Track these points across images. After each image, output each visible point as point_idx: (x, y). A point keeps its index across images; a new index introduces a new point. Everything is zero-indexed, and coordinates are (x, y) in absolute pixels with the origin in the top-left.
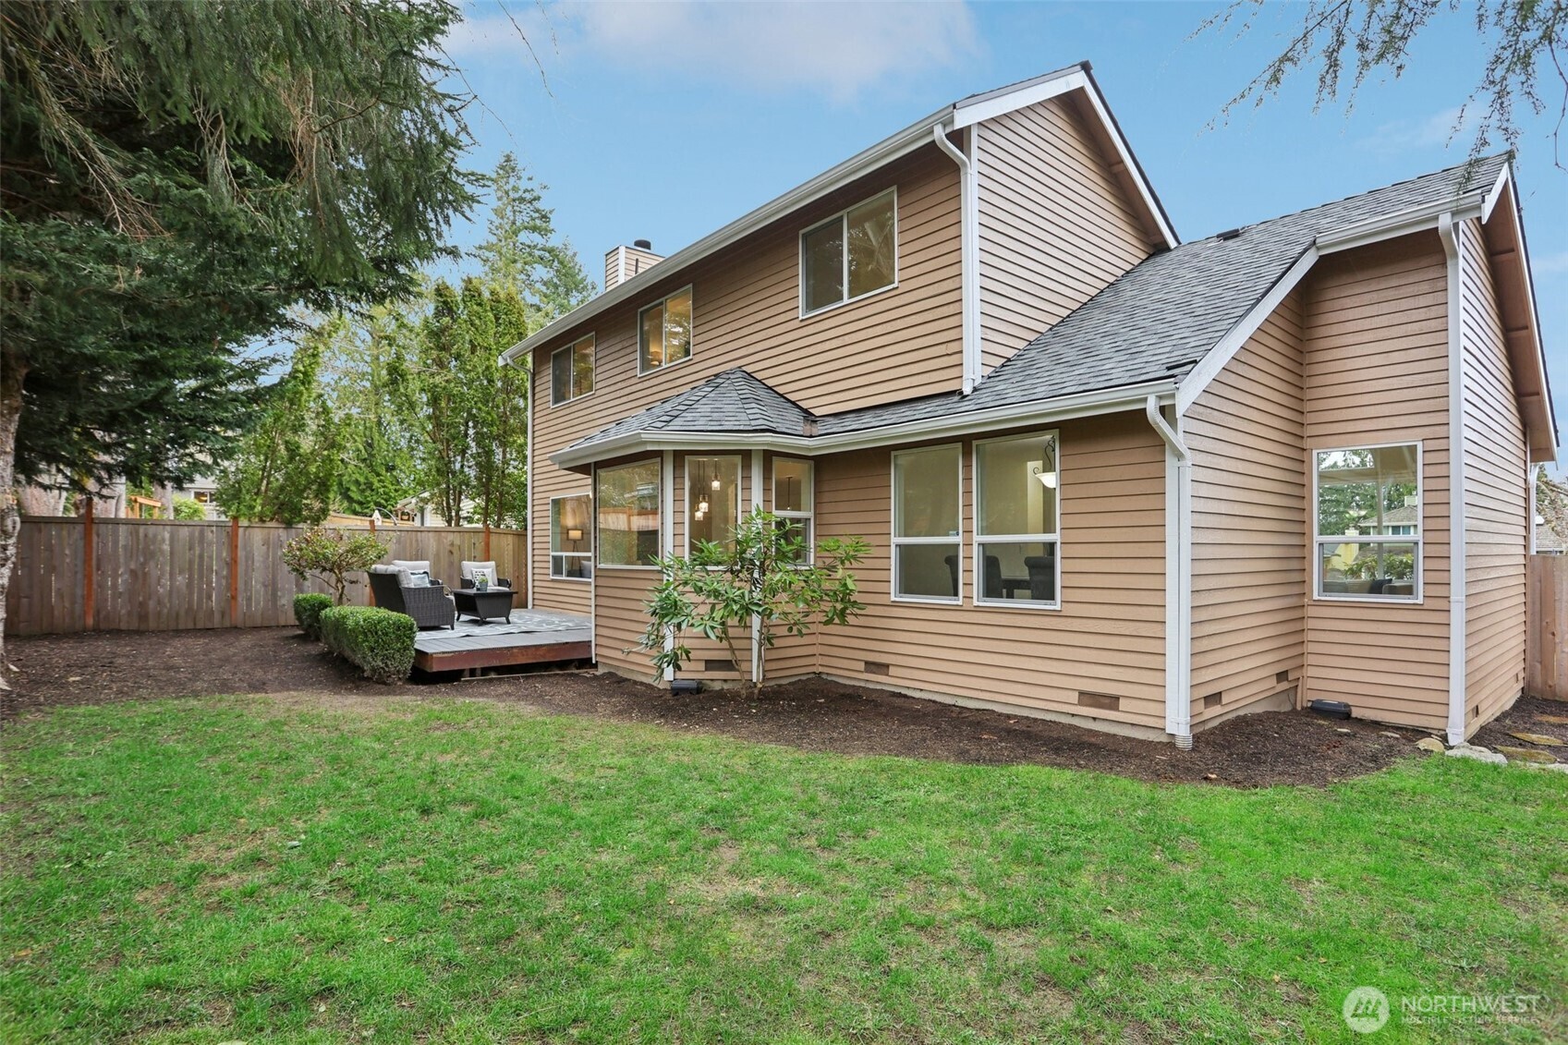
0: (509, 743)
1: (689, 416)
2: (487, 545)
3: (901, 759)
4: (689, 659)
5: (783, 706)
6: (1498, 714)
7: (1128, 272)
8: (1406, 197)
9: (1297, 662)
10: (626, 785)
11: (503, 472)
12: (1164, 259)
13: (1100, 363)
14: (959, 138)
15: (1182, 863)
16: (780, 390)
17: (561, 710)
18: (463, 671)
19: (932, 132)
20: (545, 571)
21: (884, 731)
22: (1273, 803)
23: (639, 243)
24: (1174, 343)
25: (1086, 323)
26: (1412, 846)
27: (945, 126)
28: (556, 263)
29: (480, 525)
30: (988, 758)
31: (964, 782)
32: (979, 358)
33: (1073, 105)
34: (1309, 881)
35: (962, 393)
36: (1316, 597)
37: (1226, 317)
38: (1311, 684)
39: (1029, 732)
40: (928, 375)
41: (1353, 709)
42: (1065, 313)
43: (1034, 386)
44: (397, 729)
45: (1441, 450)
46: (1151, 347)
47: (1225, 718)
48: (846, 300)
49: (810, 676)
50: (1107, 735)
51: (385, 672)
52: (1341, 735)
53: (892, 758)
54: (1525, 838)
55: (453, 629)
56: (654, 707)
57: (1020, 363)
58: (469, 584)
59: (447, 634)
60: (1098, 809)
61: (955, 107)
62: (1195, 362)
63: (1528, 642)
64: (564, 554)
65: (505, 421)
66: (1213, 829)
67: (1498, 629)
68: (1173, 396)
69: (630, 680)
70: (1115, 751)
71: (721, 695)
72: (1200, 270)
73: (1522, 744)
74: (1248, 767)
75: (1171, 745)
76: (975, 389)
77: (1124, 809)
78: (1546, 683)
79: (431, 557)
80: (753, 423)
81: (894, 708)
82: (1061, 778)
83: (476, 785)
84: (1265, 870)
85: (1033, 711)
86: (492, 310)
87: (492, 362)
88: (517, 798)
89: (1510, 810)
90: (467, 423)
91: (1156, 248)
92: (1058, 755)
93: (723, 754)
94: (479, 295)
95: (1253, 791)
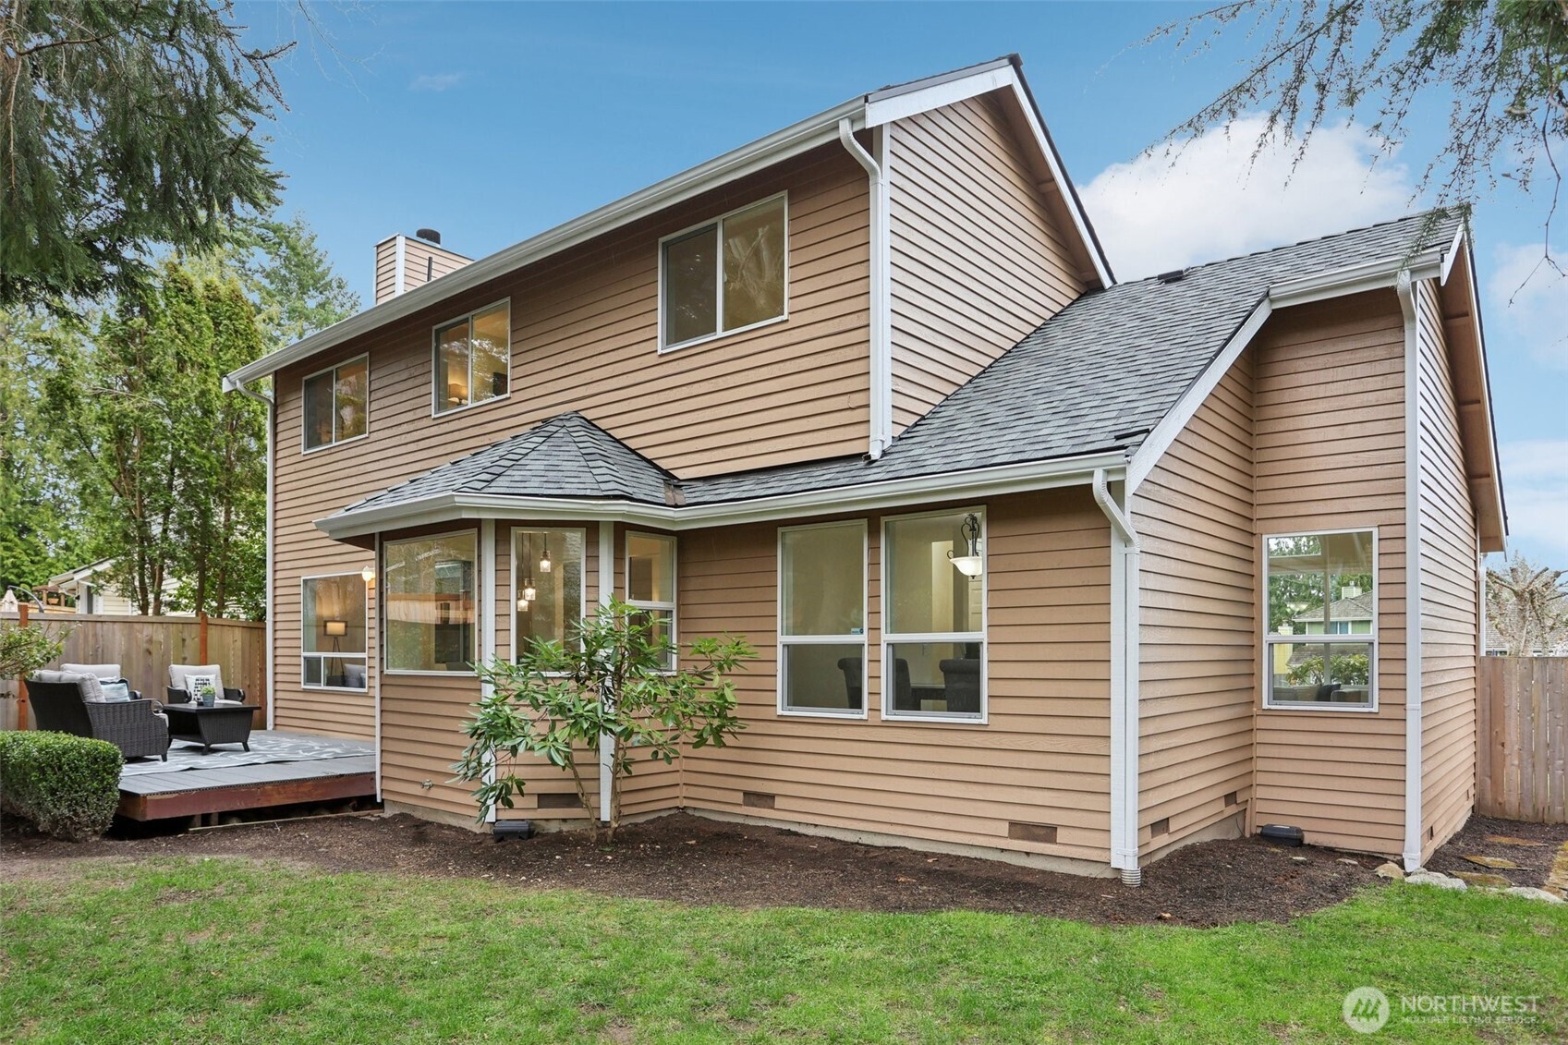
0: (287, 912)
1: (517, 475)
2: (204, 641)
3: (807, 909)
4: (522, 794)
5: (645, 851)
6: (1451, 836)
7: (1057, 315)
8: (1363, 248)
9: (1246, 781)
10: (465, 958)
11: (226, 540)
12: (1095, 301)
13: (1035, 427)
14: (869, 138)
15: (1150, 1014)
16: (632, 444)
17: (347, 867)
18: (192, 817)
19: (837, 128)
20: (295, 678)
21: (779, 877)
22: (1235, 942)
23: (422, 234)
24: (1121, 406)
25: (1012, 376)
26: (1386, 982)
27: (853, 122)
28: (283, 247)
29: (191, 614)
30: (910, 904)
31: (889, 934)
32: (889, 414)
33: (999, 107)
34: (1286, 1025)
35: (869, 457)
36: (1265, 706)
37: (1177, 378)
38: (1260, 807)
39: (953, 873)
40: (825, 432)
41: (1306, 834)
42: (987, 362)
43: (958, 452)
44: (109, 903)
45: (1397, 539)
46: (1094, 410)
47: (1173, 848)
48: (720, 333)
49: (672, 812)
50: (1043, 872)
51: (73, 823)
52: (1297, 864)
53: (796, 909)
54: (1493, 967)
55: (165, 759)
56: (475, 857)
57: (937, 423)
58: (184, 696)
59: (159, 766)
60: (1048, 958)
61: (866, 101)
62: (1148, 431)
63: (1478, 754)
64: (323, 655)
65: (228, 469)
66: (1177, 974)
67: (1448, 741)
68: (1124, 470)
69: (432, 823)
70: (1055, 891)
71: (560, 841)
72: (1143, 318)
73: (1477, 868)
74: (1203, 904)
75: (1117, 881)
76: (884, 453)
77: (1077, 957)
78: (1496, 800)
79: (117, 657)
80: (603, 486)
81: (784, 848)
82: (1001, 924)
83: (256, 967)
84: (1239, 1016)
85: (953, 847)
86: (209, 311)
87: (210, 385)
88: (319, 983)
89: (1475, 938)
90: (172, 470)
91: (1088, 285)
92: (991, 898)
93: (583, 913)
94: (190, 289)
95: (1213, 929)
